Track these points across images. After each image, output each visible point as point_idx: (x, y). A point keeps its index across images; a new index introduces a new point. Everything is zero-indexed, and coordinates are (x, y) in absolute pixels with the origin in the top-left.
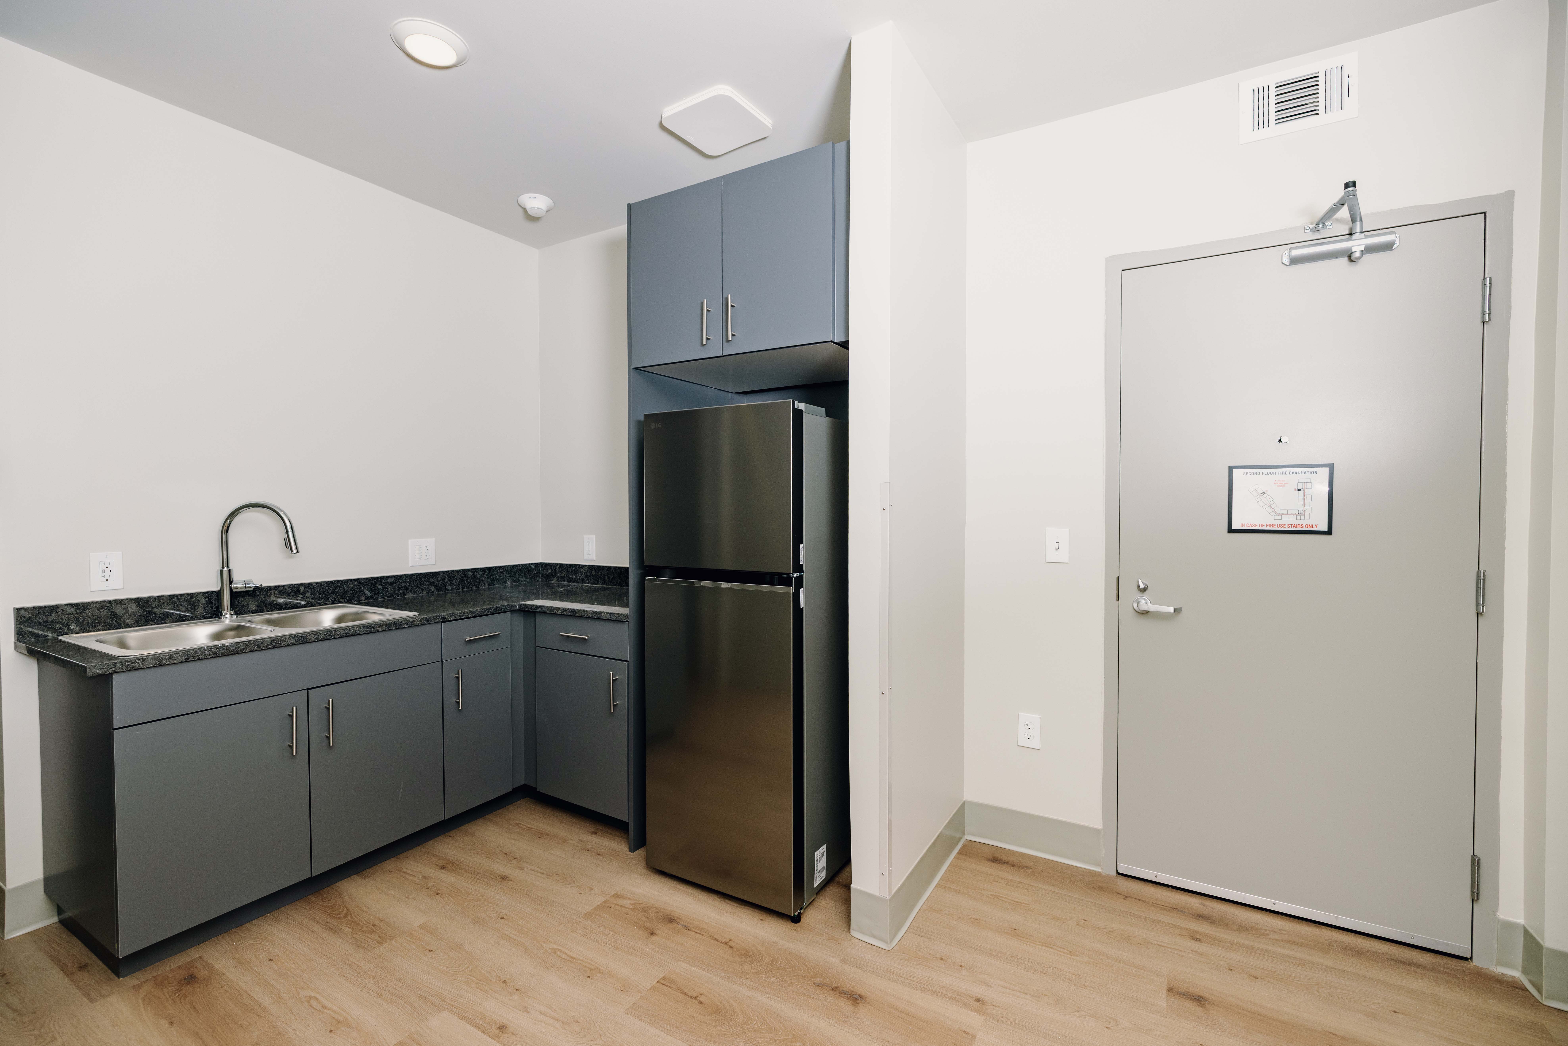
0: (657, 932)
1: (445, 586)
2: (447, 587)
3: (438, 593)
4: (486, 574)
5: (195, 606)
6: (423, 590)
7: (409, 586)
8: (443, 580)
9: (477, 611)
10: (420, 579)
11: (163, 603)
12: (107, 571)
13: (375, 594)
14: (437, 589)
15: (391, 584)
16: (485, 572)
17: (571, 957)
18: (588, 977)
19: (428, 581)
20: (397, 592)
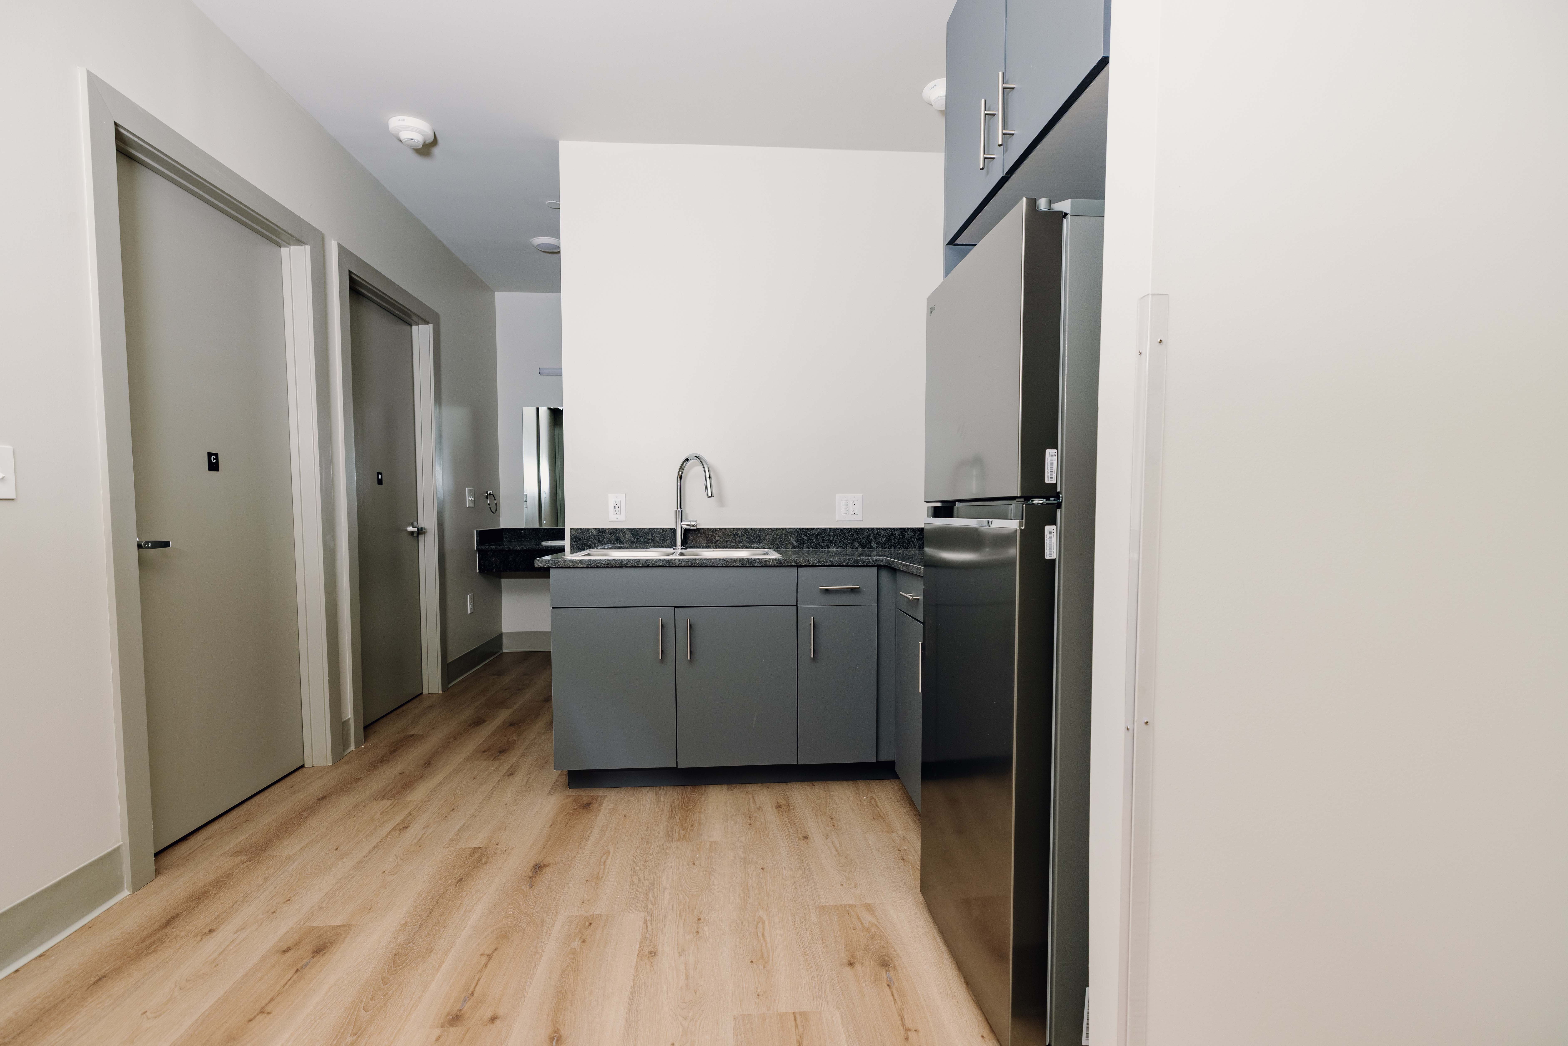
0: (858, 966)
1: (870, 543)
2: (872, 545)
3: (863, 549)
4: (917, 535)
5: (665, 538)
6: (847, 545)
7: (833, 539)
8: (869, 537)
9: (835, 560)
10: (845, 534)
11: (646, 534)
12: (617, 507)
13: (801, 544)
14: (861, 546)
15: (816, 536)
16: (916, 533)
17: (763, 935)
18: (752, 962)
19: (852, 536)
20: (821, 544)
